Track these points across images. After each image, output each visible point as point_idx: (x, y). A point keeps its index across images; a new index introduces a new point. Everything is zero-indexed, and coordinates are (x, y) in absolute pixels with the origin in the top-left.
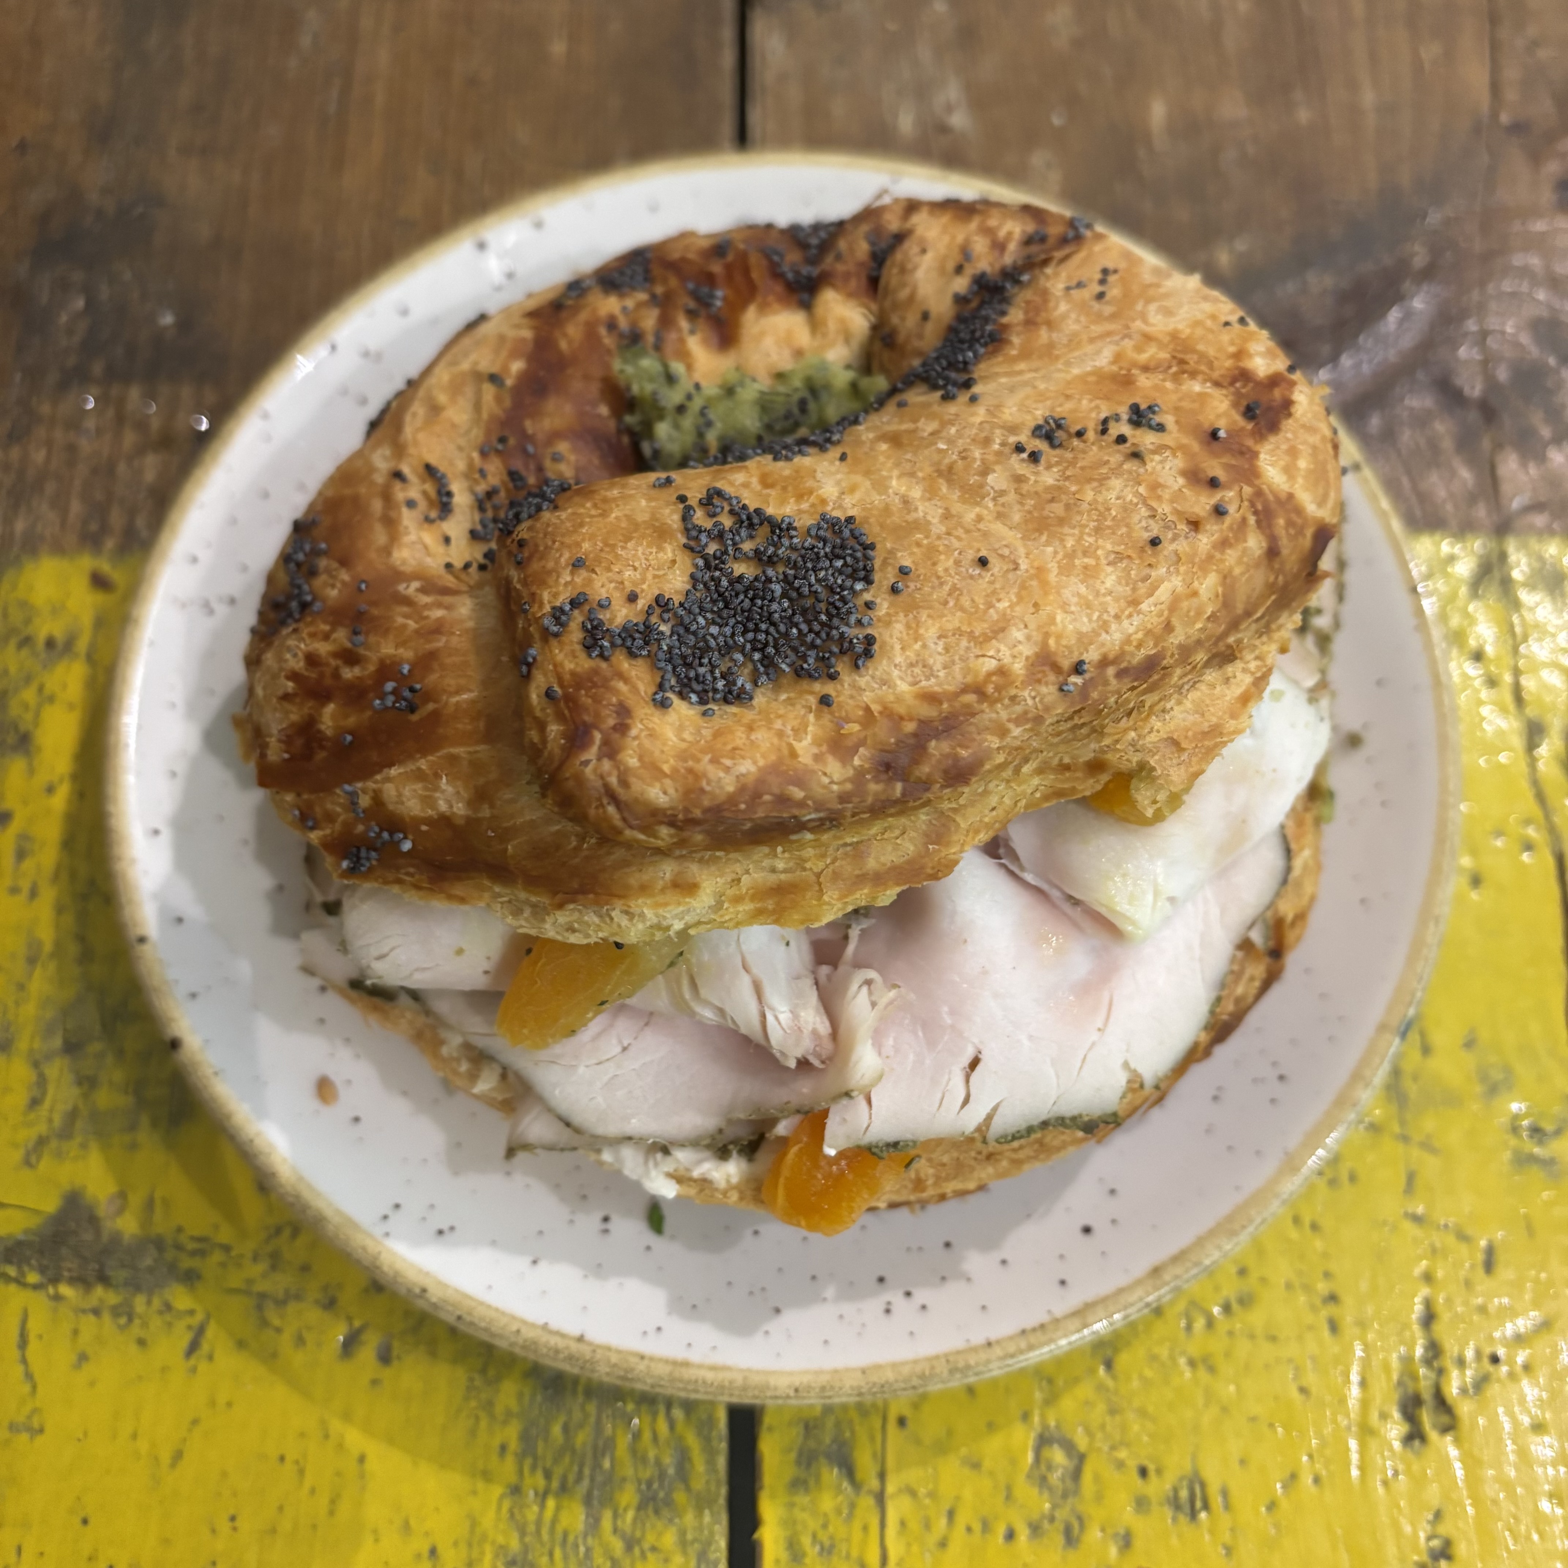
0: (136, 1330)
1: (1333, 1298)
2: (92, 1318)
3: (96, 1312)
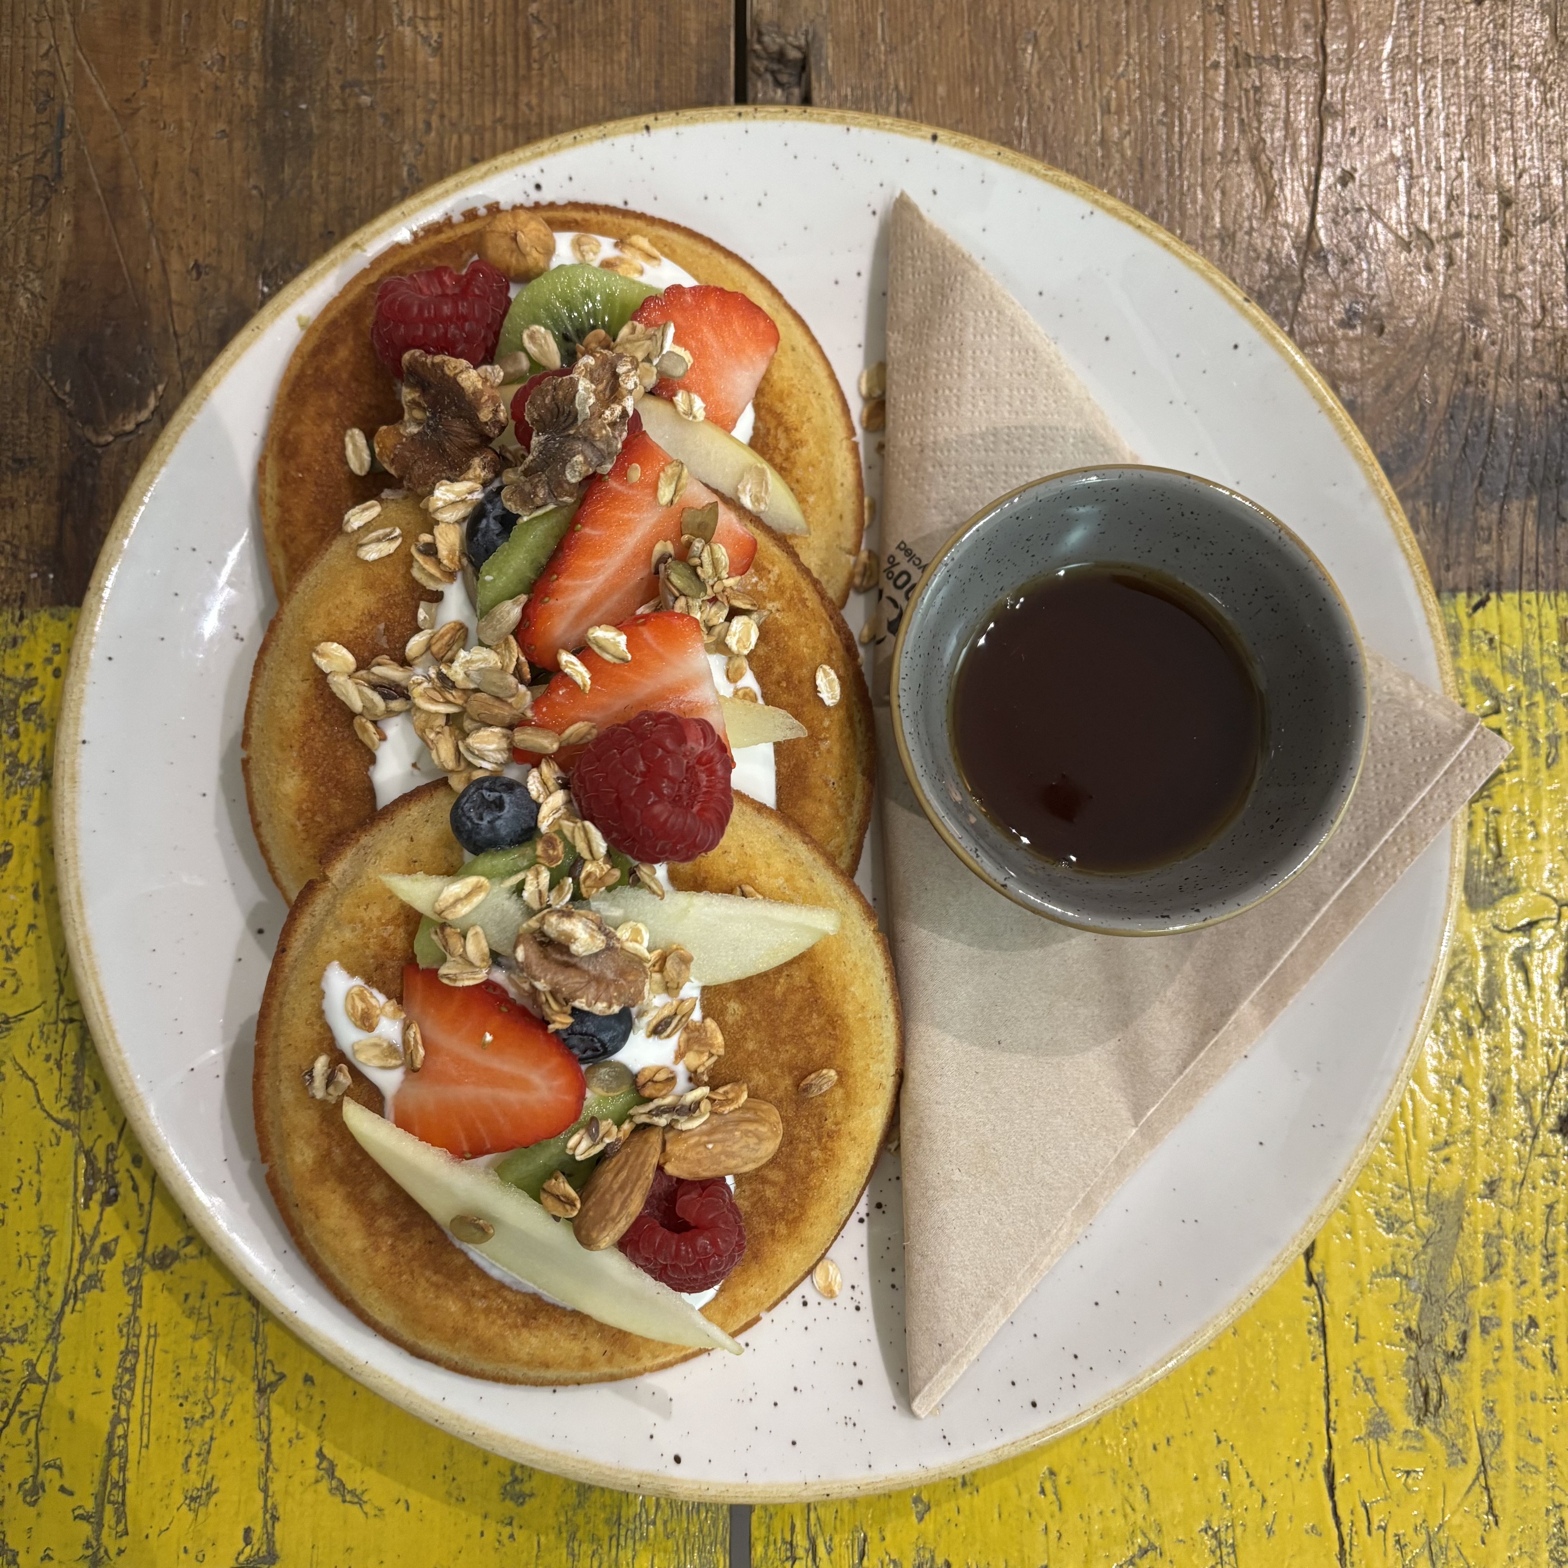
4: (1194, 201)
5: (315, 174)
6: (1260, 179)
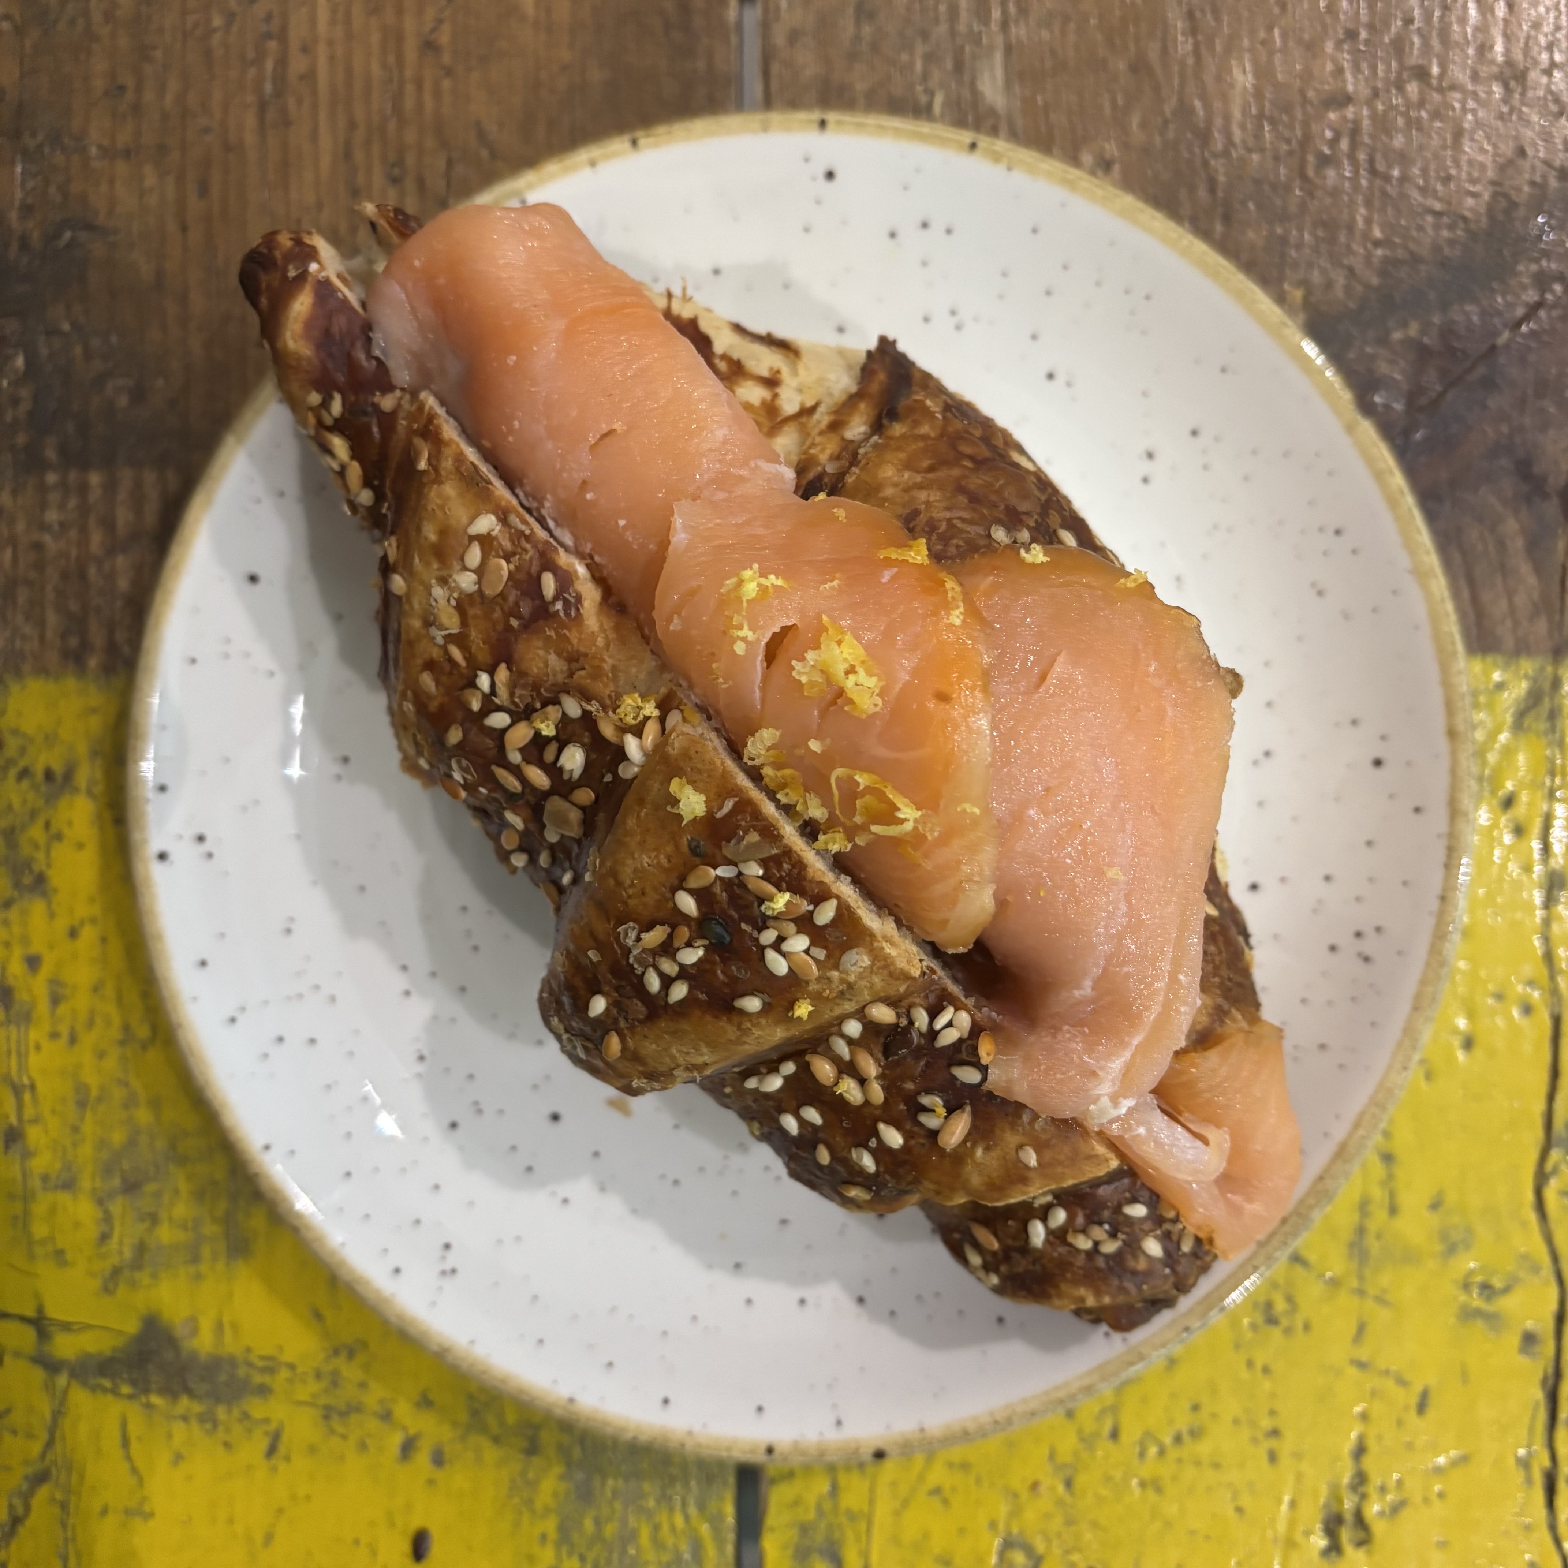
0: (221, 1434)
1: (1275, 1433)
2: (181, 1424)
3: (185, 1418)
4: (1463, 21)
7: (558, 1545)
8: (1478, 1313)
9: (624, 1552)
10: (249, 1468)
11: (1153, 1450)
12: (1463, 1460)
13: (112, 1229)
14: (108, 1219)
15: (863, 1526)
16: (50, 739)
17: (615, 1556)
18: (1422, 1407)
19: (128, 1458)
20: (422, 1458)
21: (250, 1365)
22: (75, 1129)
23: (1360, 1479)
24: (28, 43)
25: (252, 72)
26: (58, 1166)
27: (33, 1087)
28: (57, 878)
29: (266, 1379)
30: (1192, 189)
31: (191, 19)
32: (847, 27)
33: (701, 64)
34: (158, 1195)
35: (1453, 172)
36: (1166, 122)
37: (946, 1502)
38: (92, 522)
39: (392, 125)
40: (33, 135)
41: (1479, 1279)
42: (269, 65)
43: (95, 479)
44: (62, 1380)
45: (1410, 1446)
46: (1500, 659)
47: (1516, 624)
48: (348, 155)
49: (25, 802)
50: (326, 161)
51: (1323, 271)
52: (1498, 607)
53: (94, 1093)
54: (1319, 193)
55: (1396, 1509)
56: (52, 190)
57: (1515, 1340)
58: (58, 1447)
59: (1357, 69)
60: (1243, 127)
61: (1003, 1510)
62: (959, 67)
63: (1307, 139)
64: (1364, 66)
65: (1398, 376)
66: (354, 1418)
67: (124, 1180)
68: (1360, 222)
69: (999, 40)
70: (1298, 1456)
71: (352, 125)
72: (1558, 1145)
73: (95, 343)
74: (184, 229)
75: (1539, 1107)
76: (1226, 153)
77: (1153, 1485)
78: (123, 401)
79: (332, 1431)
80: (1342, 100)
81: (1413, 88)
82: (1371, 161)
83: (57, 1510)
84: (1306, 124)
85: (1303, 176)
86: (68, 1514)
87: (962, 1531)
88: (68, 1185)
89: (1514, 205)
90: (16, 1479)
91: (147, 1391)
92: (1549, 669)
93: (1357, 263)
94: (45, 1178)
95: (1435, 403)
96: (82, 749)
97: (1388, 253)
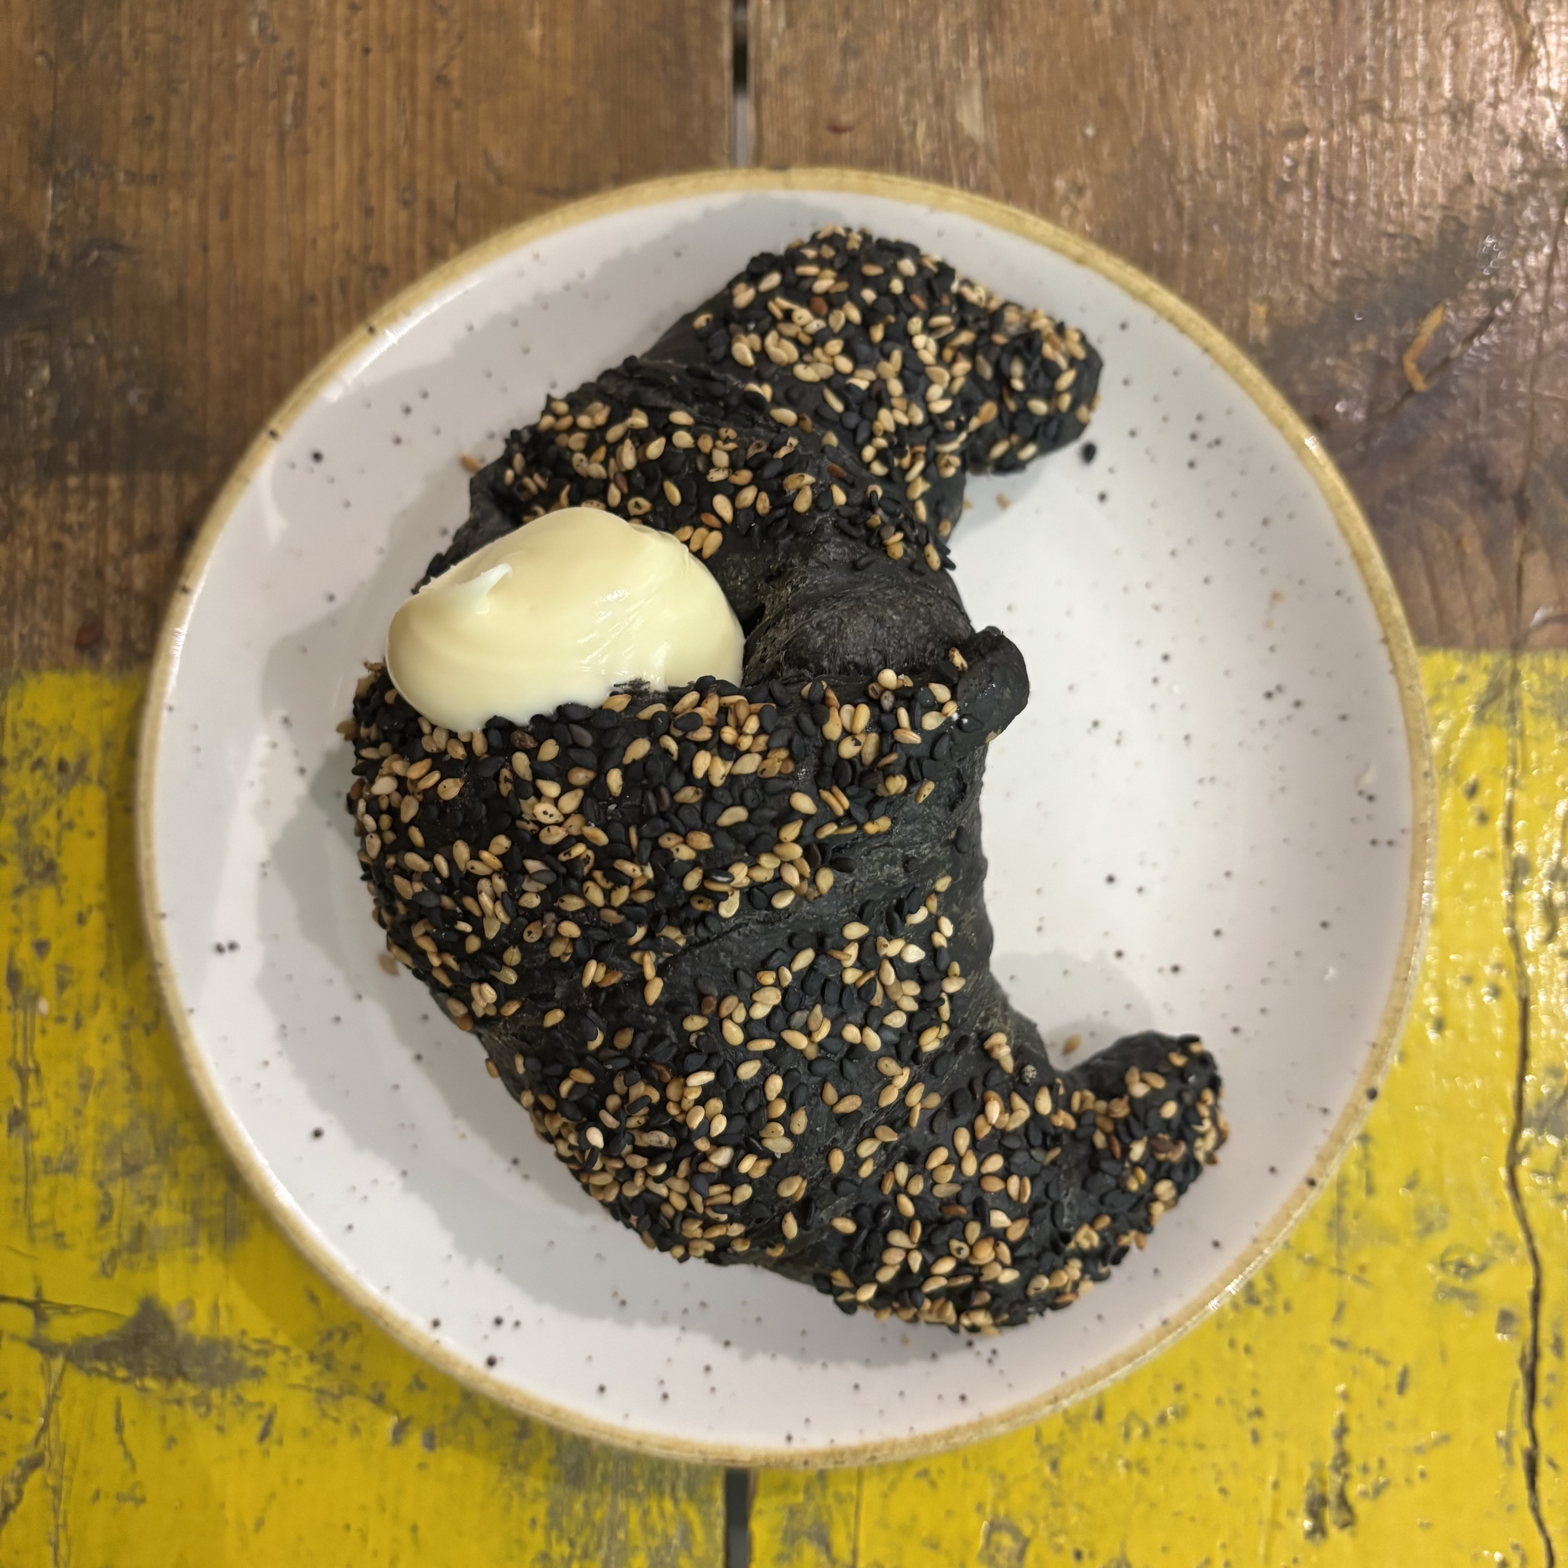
0: (214, 1418)
1: (1258, 1413)
2: (176, 1408)
3: (179, 1402)
4: (1412, 58)
5: (125, 30)
6: (1511, 24)
7: (548, 1529)
8: (1455, 1292)
9: (613, 1537)
10: (242, 1452)
11: (1137, 1431)
12: (1445, 1439)
13: (111, 1211)
14: (107, 1201)
15: (852, 1510)
16: (65, 731)
17: (605, 1541)
18: (1402, 1387)
19: (122, 1442)
20: (414, 1440)
21: (244, 1348)
22: (78, 1112)
23: (1343, 1459)
24: (61, 77)
25: (273, 104)
26: (60, 1149)
27: (37, 1071)
28: (67, 865)
29: (259, 1362)
30: (1161, 213)
31: (216, 56)
32: (834, 65)
33: (697, 98)
34: (157, 1177)
35: (1405, 197)
36: (1134, 152)
37: (933, 1484)
38: (110, 524)
39: (404, 153)
40: (65, 161)
41: (1454, 1257)
42: (290, 98)
43: (114, 482)
44: (58, 1364)
45: (1391, 1425)
46: (1460, 653)
47: (1475, 621)
48: (362, 180)
49: (38, 791)
50: (341, 185)
51: (1285, 289)
52: (1457, 604)
53: (97, 1076)
54: (1279, 217)
55: (1378, 1490)
56: (81, 212)
57: (1492, 1319)
58: (52, 1430)
59: (1313, 101)
60: (1207, 155)
61: (990, 1492)
62: (939, 100)
63: (1266, 168)
64: (1321, 101)
65: (1357, 386)
66: (347, 1400)
67: (125, 1164)
68: (1318, 242)
69: (977, 76)
70: (1280, 1436)
71: (366, 153)
72: (1529, 1126)
73: (119, 355)
74: (205, 249)
75: (1510, 1088)
76: (1192, 180)
77: (1137, 1466)
78: (142, 409)
79: (324, 1415)
80: (1299, 131)
81: (1366, 121)
82: (1328, 187)
83: (49, 1495)
84: (1266, 154)
85: (1265, 201)
86: (60, 1499)
87: (949, 1513)
88: (71, 1167)
89: (1463, 228)
90: (9, 1465)
91: (142, 1374)
92: (1508, 664)
93: (1318, 282)
94: (47, 1161)
95: (1394, 411)
96: (95, 741)
97: (1345, 271)
